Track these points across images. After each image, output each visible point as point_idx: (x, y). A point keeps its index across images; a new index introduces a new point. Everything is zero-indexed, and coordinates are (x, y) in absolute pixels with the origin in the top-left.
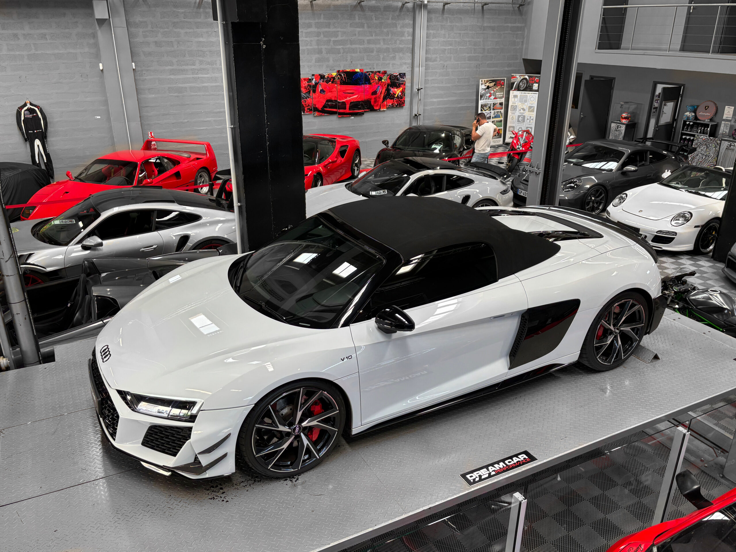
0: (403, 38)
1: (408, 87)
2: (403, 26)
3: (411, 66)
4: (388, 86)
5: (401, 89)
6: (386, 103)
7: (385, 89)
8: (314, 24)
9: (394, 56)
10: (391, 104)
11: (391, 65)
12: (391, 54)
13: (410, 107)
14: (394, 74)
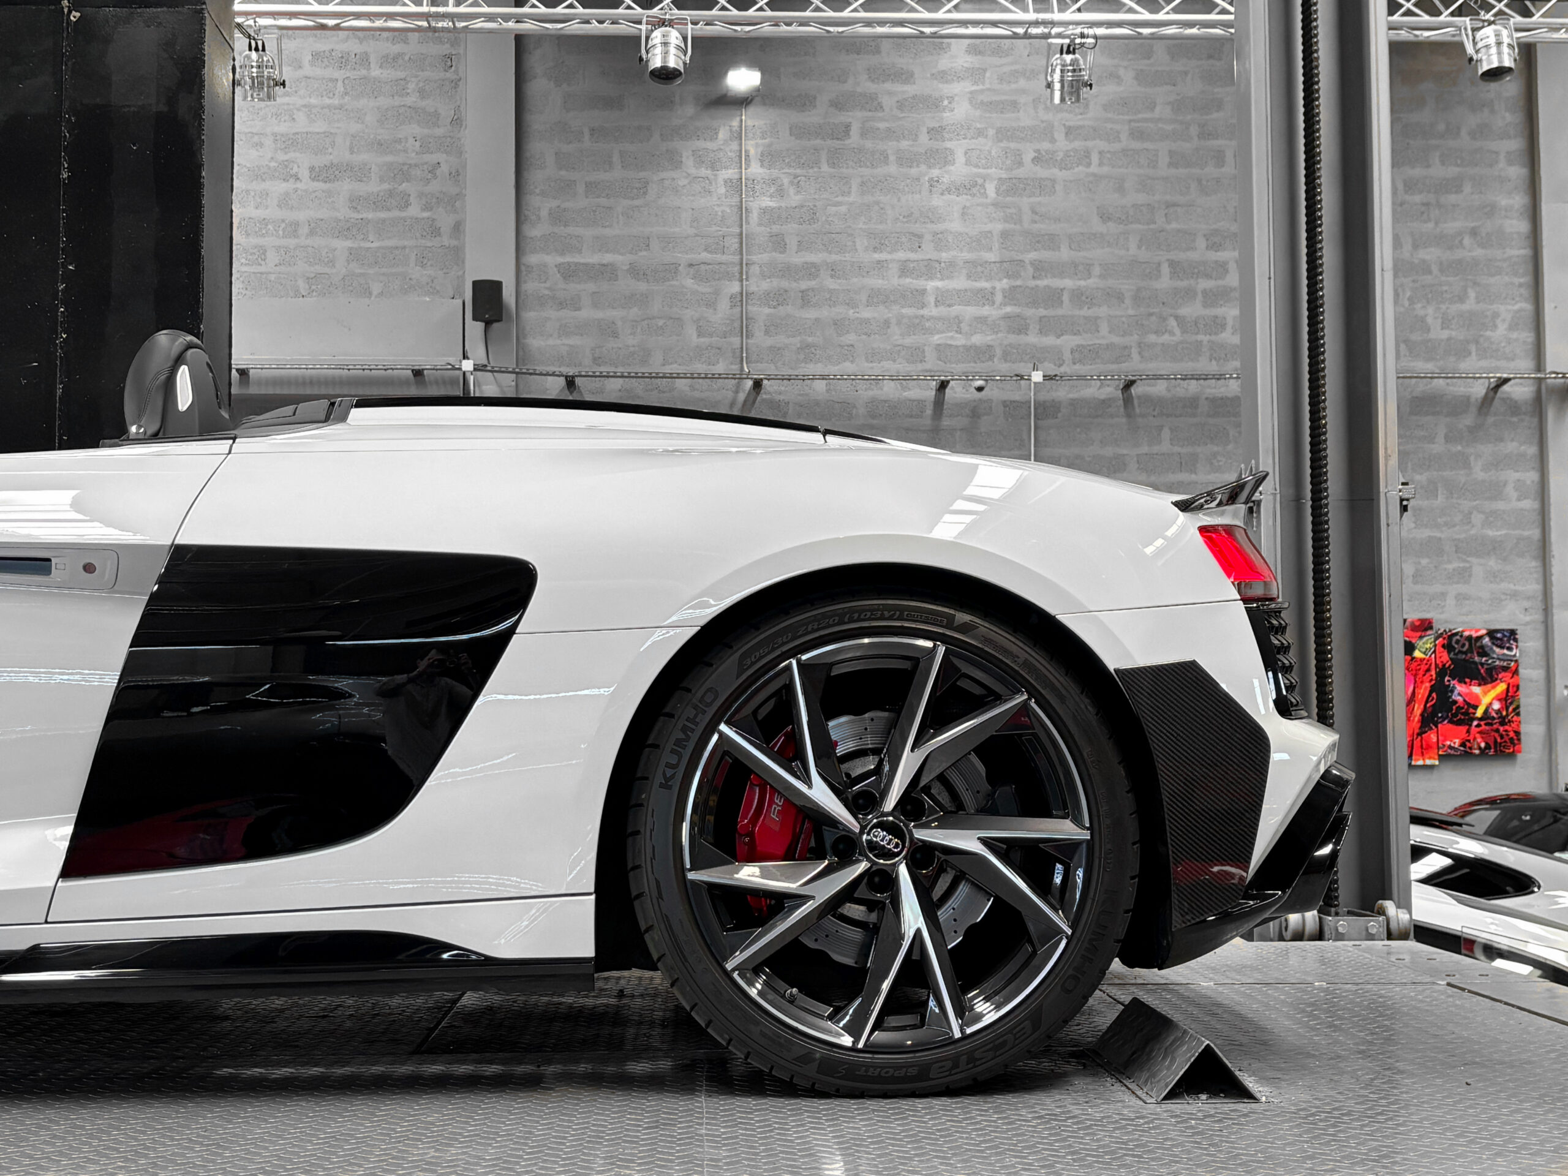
0: (1500, 505)
1: (1531, 681)
2: (1497, 463)
3: (1540, 605)
4: (1442, 672)
5: (1501, 687)
6: (1434, 738)
7: (1428, 685)
8: (1135, 459)
9: (1464, 569)
10: (1457, 741)
11: (1450, 601)
12: (1449, 562)
13: (1546, 758)
14: (1466, 634)
